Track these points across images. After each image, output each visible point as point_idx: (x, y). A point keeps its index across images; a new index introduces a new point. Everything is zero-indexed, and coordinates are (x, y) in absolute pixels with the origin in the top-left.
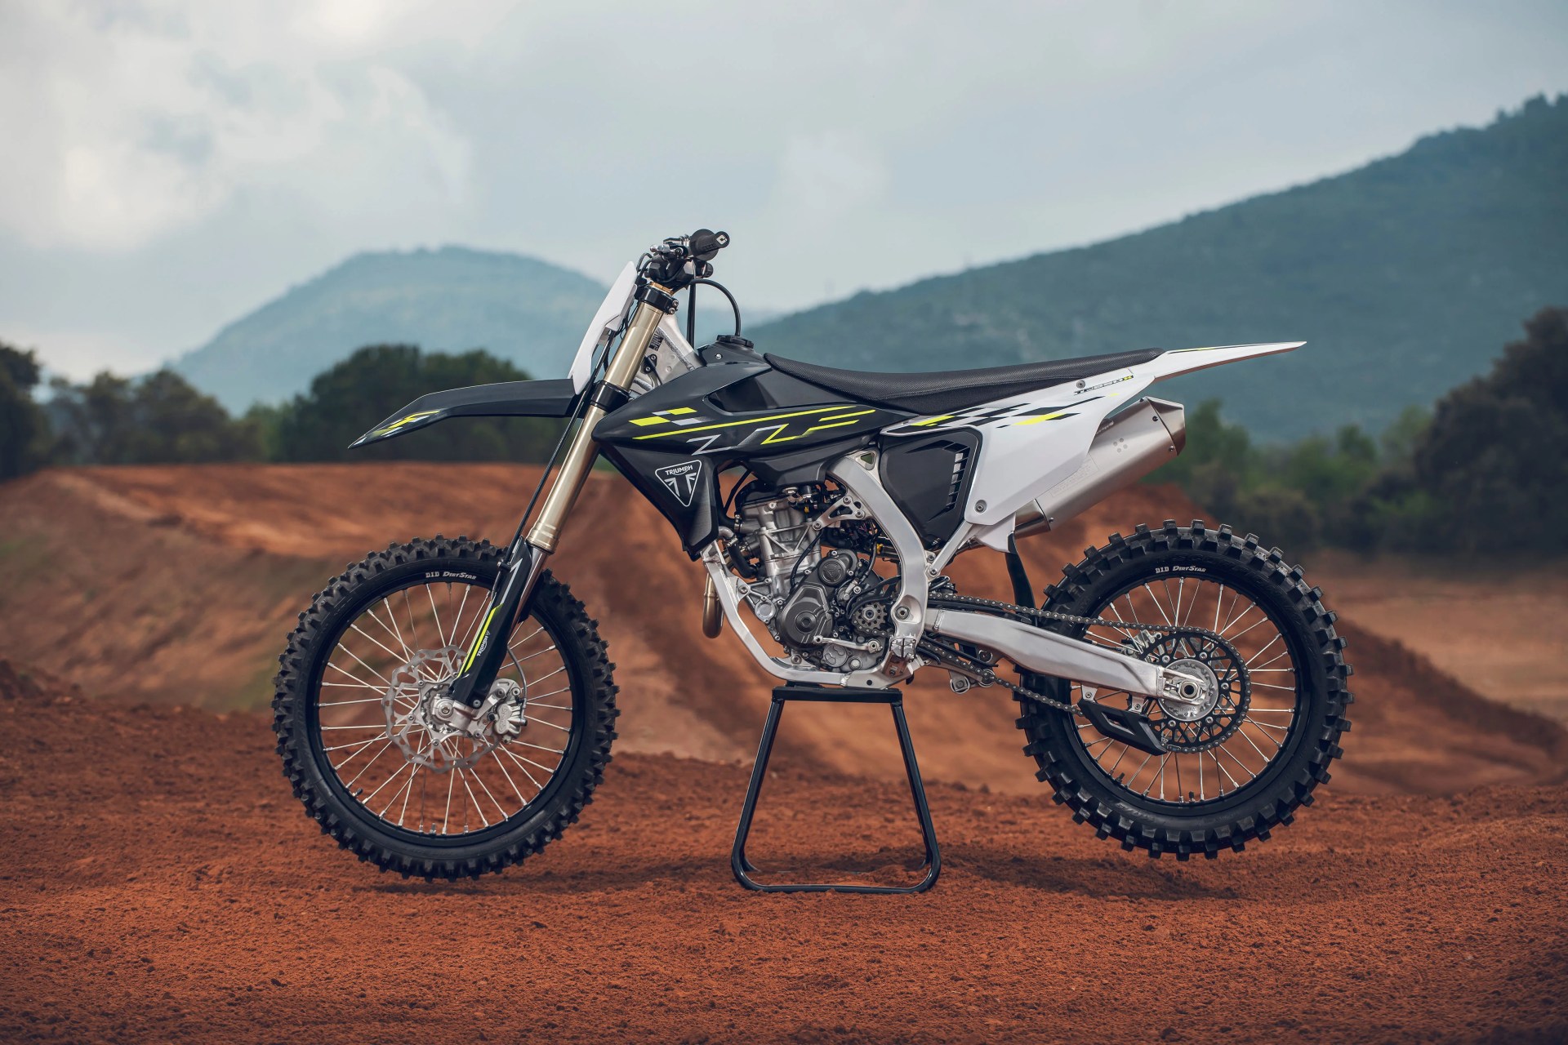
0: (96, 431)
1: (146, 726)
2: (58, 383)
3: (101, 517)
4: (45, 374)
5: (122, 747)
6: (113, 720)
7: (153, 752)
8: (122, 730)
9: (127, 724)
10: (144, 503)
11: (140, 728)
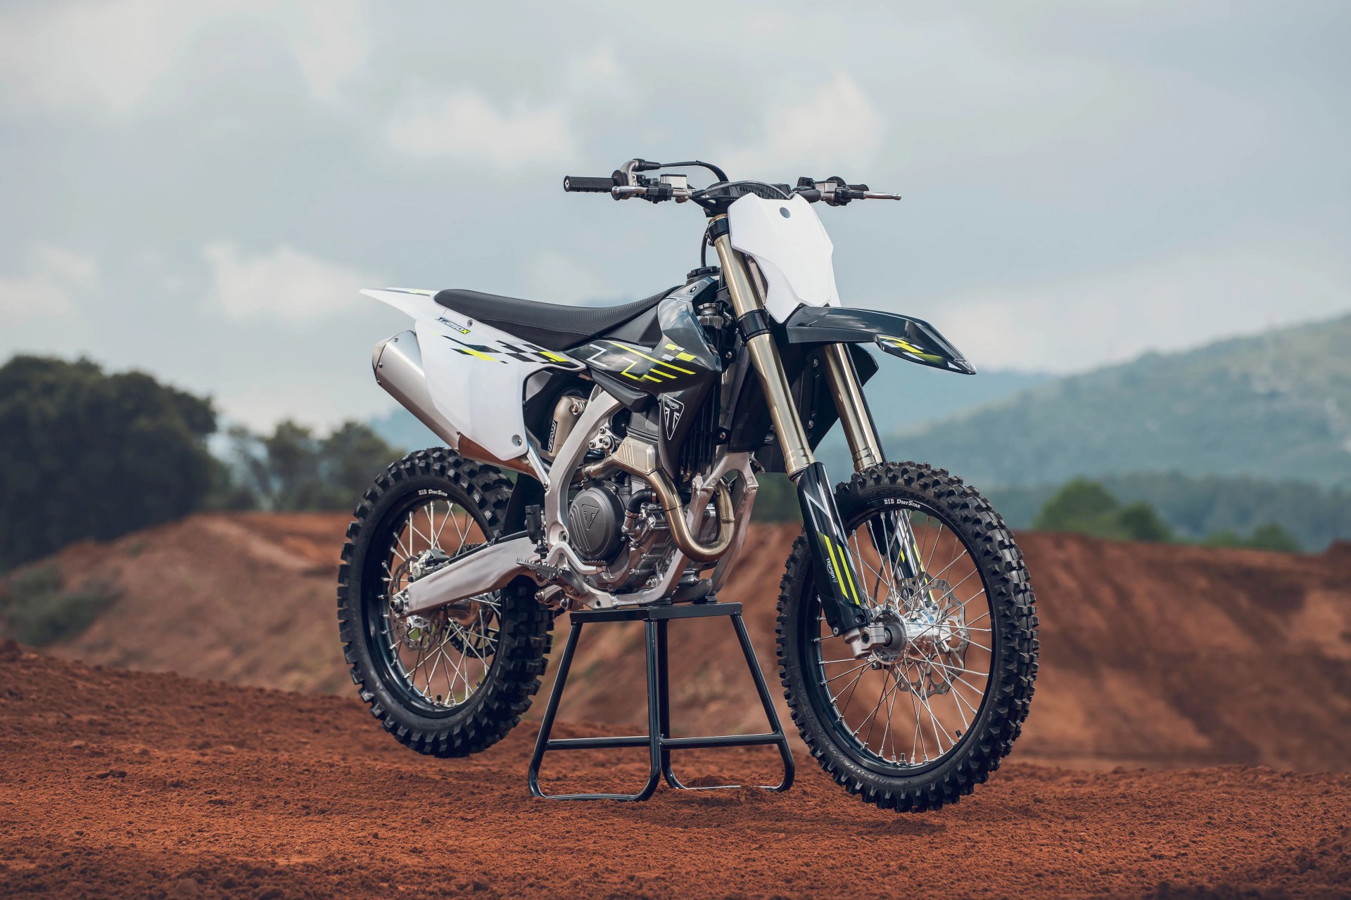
0: (276, 485)
1: (105, 682)
2: (239, 433)
3: (254, 566)
4: (223, 422)
5: (74, 698)
6: (75, 675)
7: (104, 703)
8: (80, 684)
9: (87, 680)
10: (299, 552)
11: (100, 684)
